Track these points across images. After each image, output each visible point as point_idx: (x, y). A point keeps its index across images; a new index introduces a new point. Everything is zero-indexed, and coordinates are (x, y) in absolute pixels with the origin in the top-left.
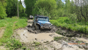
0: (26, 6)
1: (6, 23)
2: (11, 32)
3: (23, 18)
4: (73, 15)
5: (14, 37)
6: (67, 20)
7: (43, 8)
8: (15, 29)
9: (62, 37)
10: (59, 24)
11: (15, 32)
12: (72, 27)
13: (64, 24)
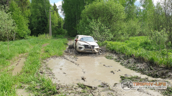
0: (65, 16)
1: (28, 46)
3: (60, 37)
4: (159, 33)
5: (41, 73)
6: (146, 43)
8: (44, 59)
10: (130, 50)
11: (43, 64)
13: (141, 52)
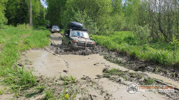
1: (4, 36)
2: (14, 55)
3: (42, 29)
4: (142, 28)
5: (21, 66)
6: (130, 38)
7: (83, 10)
8: (23, 51)
9: (118, 71)
10: (114, 45)
11: (22, 56)
12: (139, 53)
13: (124, 46)
